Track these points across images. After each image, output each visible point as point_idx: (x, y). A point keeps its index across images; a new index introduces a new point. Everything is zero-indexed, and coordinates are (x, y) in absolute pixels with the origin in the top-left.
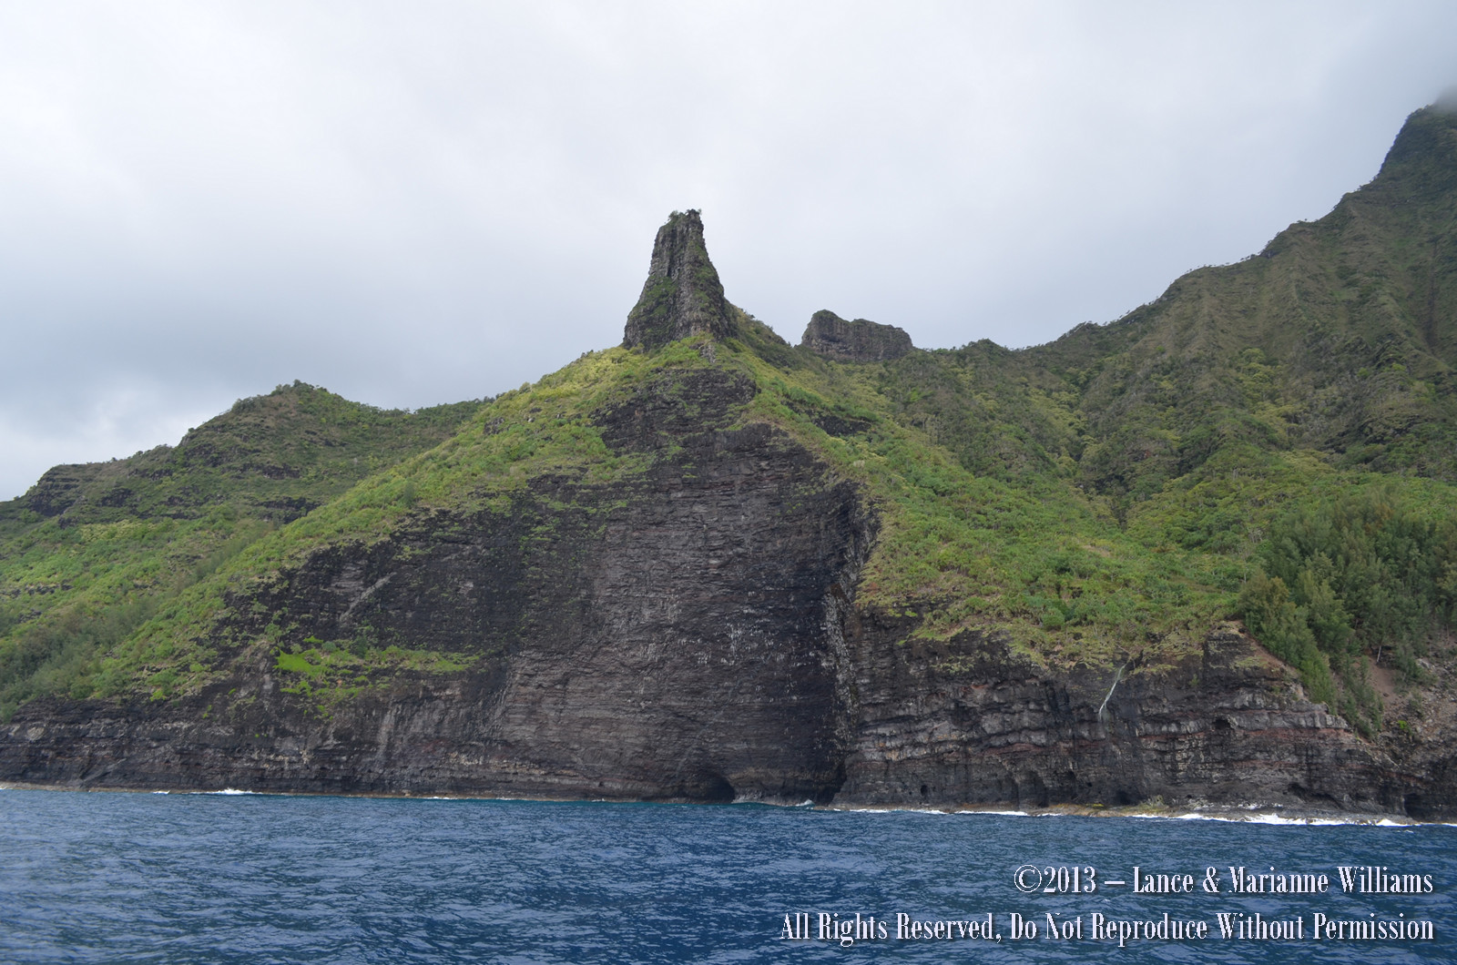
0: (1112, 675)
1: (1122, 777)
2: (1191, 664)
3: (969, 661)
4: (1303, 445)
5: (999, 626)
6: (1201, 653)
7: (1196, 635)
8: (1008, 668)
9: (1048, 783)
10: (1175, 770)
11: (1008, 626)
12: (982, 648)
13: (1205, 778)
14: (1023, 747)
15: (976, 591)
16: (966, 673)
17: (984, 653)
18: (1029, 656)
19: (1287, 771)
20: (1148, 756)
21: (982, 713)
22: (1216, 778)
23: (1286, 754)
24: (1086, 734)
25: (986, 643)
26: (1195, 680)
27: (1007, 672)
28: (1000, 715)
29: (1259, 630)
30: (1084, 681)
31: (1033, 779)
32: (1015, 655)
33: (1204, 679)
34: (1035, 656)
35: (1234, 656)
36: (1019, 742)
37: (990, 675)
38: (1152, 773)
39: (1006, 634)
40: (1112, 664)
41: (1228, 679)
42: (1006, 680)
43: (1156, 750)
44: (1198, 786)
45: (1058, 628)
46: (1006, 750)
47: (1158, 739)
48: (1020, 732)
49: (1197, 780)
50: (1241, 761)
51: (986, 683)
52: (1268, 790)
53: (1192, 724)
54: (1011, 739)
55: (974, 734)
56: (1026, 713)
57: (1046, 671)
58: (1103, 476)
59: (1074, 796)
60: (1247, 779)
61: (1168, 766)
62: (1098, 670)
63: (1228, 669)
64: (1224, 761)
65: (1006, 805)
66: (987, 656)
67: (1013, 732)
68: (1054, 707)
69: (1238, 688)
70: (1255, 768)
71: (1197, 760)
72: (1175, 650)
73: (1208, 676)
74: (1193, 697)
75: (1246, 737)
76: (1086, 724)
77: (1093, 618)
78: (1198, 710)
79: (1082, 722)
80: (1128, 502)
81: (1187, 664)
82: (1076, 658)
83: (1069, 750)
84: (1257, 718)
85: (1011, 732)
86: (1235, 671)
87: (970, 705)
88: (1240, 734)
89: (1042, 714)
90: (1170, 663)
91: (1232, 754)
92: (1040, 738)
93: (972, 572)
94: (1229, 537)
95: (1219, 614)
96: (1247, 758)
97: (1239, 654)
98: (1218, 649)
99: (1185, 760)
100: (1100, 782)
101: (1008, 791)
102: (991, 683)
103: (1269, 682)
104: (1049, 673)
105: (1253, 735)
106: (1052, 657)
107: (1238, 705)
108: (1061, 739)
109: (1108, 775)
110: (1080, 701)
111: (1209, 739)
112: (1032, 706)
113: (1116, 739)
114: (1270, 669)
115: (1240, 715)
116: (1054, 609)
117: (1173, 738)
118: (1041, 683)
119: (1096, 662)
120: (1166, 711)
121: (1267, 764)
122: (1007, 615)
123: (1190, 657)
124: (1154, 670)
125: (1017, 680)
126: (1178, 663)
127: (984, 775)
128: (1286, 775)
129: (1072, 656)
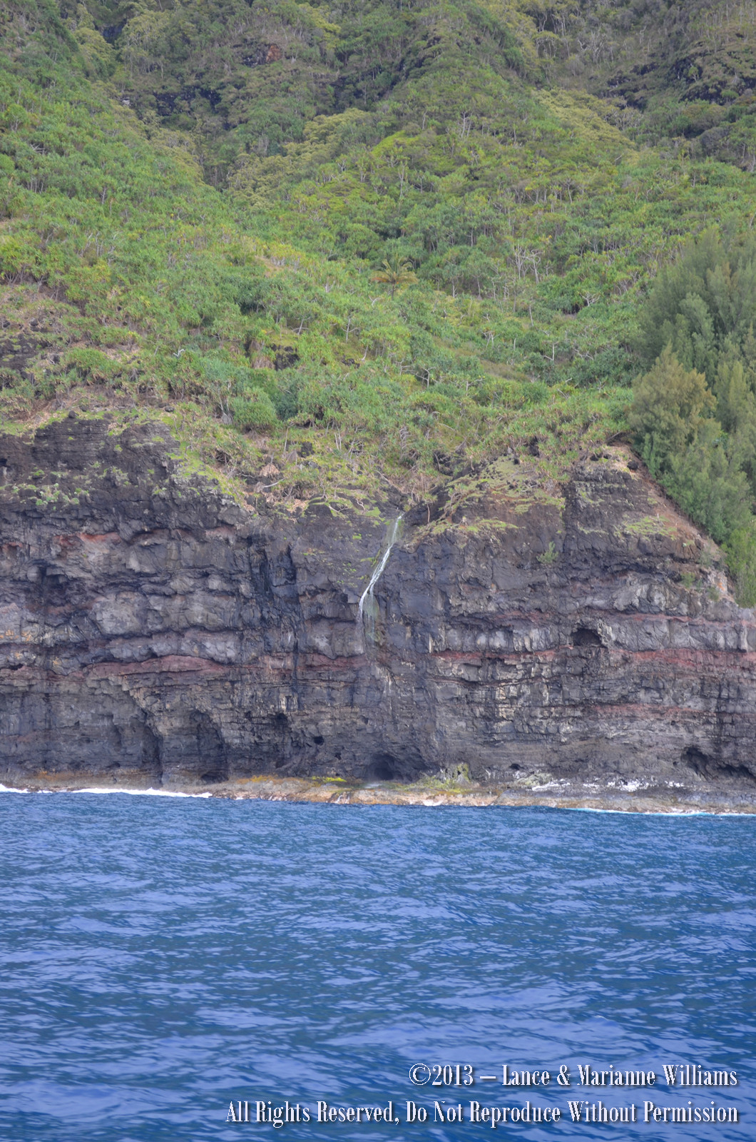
0: (380, 532)
1: (389, 727)
2: (543, 523)
3: (80, 483)
4: (567, 80)
5: (144, 415)
6: (560, 502)
7: (552, 468)
8: (171, 504)
9: (231, 735)
10: (491, 718)
11: (162, 418)
12: (108, 457)
13: (548, 734)
14: (186, 663)
15: (87, 336)
16: (71, 509)
17: (115, 470)
18: (215, 482)
19: (685, 724)
20: (446, 690)
21: (95, 591)
22: (566, 734)
23: (687, 695)
24: (322, 644)
25: (119, 449)
26: (550, 552)
27: (168, 512)
28: (135, 598)
29: (665, 467)
30: (327, 540)
31: (199, 724)
32: (187, 479)
33: (566, 551)
34: (226, 484)
35: (620, 512)
36: (179, 653)
37: (126, 515)
38: (450, 721)
39: (163, 432)
40: (377, 512)
41: (611, 554)
42: (163, 527)
43: (461, 680)
44: (532, 749)
45: (265, 429)
46: (145, 666)
47: (467, 659)
48: (180, 634)
49: (535, 737)
50: (611, 704)
51: (115, 529)
52: (652, 758)
53: (535, 634)
54: (159, 646)
55: (69, 634)
56: (199, 595)
57: (250, 515)
58: (174, 87)
59: (281, 762)
60: (618, 737)
61: (479, 710)
62: (352, 519)
63: (611, 538)
64: (585, 705)
65: (131, 776)
66: (121, 476)
67: (165, 631)
68: (263, 588)
69: (624, 572)
70: (633, 718)
71: (536, 701)
72: (511, 493)
73: (574, 547)
74: (541, 584)
75: (626, 661)
76: (324, 624)
77: (337, 415)
78: (550, 608)
79: (316, 619)
80: (233, 152)
81: (534, 521)
82: (306, 493)
83: (284, 674)
84: (649, 629)
85: (159, 632)
86: (622, 540)
87: (73, 572)
88: (616, 656)
89: (233, 601)
90: (504, 518)
91: (599, 691)
92: (224, 647)
93: (74, 292)
94: (476, 261)
95: (597, 431)
96: (624, 700)
97: (628, 509)
98: (593, 498)
99: (512, 700)
100: (340, 735)
101: (136, 746)
102: (126, 531)
103: (677, 565)
104: (256, 522)
105: (638, 659)
106: (260, 487)
107: (621, 603)
108: (269, 652)
109: (360, 723)
110: (321, 581)
111: (563, 663)
112: (215, 583)
113: (387, 656)
114: (682, 541)
115: (620, 621)
116: (257, 390)
117: (496, 658)
118: (240, 539)
119: (349, 505)
120: (492, 608)
121: (654, 712)
122: (160, 393)
123: (541, 510)
124: (475, 530)
125: (187, 530)
126: (519, 519)
127: (85, 716)
128: (683, 732)
129: (299, 489)
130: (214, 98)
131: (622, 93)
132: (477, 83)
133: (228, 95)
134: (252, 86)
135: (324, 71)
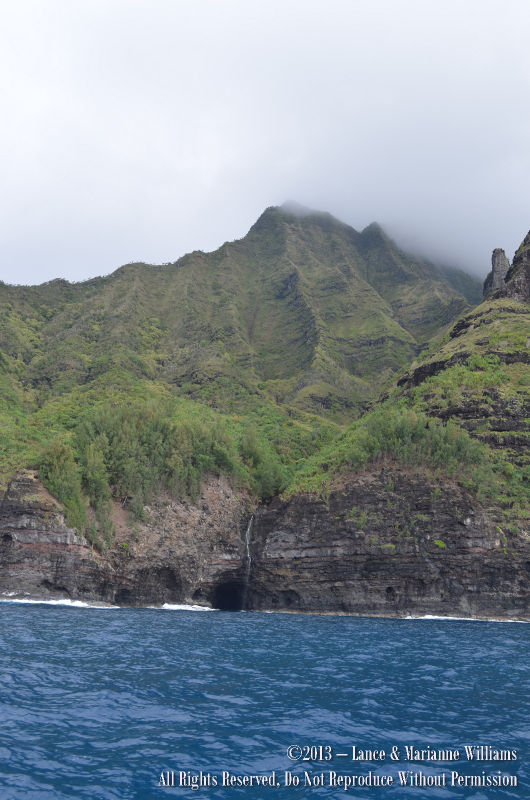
4: (160, 379)
6: (5, 489)
7: (5, 477)
19: (43, 572)
23: (44, 560)
29: (46, 478)
33: (3, 507)
35: (25, 493)
41: (17, 508)
50: (14, 564)
52: (27, 584)
58: (38, 377)
60: (15, 576)
63: (19, 502)
64: (3, 563)
69: (22, 515)
70: (22, 569)
73: (5, 505)
75: (21, 547)
80: (48, 396)
84: (30, 536)
86: (22, 503)
88: (17, 545)
91: (9, 559)
95: (24, 464)
96: (19, 562)
97: (29, 492)
98: (17, 488)
103: (43, 512)
105: (25, 547)
107: (19, 526)
114: (46, 504)
115: (19, 533)
121: (30, 567)
128: (41, 574)
130: (49, 380)
131: (176, 382)
132: (120, 375)
133: (53, 380)
134: (60, 377)
135: (83, 373)
